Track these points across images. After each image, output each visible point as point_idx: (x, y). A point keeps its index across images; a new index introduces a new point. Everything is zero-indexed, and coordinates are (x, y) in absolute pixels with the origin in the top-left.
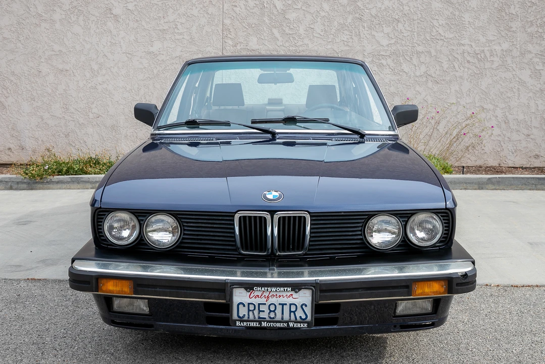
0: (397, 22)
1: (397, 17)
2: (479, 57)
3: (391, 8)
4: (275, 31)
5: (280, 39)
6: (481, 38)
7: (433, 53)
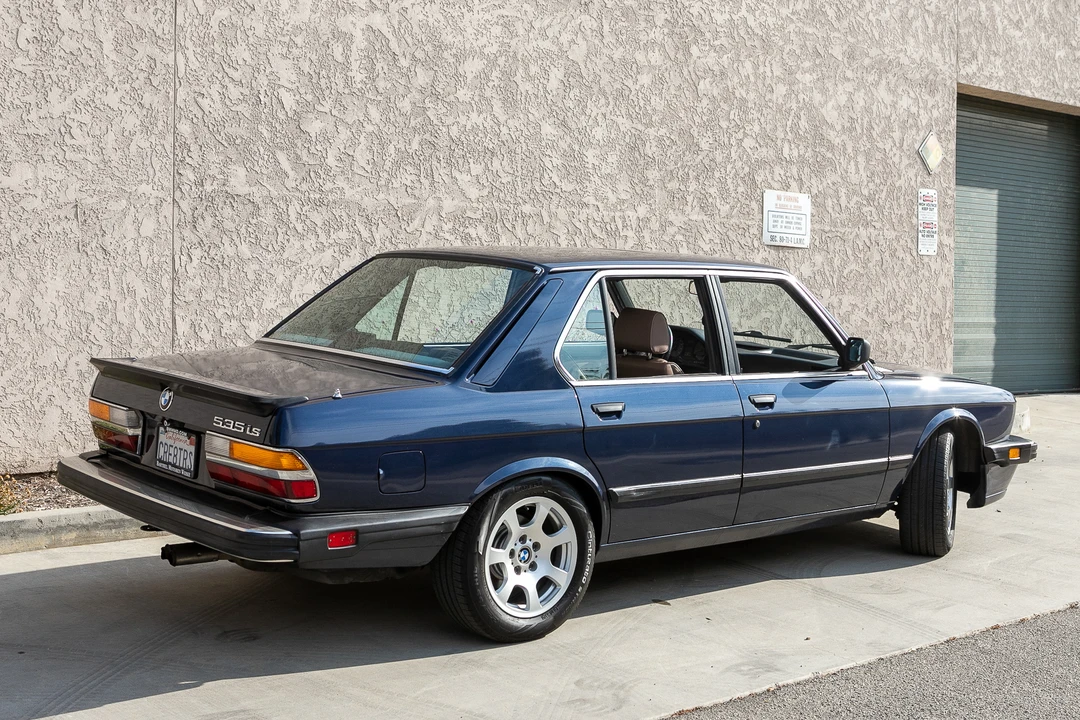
0: (489, 154)
1: (490, 147)
2: (609, 229)
3: (481, 127)
4: (282, 157)
5: (291, 174)
6: (610, 194)
7: (546, 219)
